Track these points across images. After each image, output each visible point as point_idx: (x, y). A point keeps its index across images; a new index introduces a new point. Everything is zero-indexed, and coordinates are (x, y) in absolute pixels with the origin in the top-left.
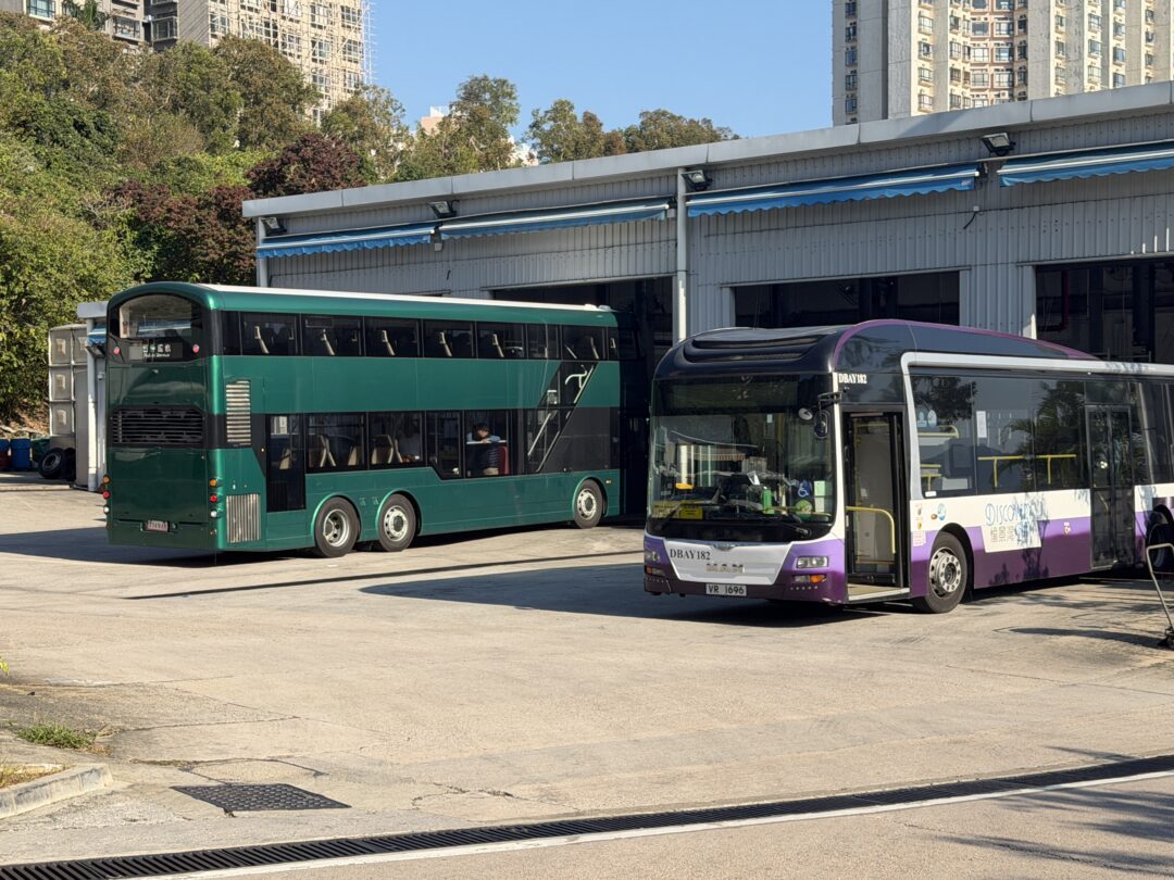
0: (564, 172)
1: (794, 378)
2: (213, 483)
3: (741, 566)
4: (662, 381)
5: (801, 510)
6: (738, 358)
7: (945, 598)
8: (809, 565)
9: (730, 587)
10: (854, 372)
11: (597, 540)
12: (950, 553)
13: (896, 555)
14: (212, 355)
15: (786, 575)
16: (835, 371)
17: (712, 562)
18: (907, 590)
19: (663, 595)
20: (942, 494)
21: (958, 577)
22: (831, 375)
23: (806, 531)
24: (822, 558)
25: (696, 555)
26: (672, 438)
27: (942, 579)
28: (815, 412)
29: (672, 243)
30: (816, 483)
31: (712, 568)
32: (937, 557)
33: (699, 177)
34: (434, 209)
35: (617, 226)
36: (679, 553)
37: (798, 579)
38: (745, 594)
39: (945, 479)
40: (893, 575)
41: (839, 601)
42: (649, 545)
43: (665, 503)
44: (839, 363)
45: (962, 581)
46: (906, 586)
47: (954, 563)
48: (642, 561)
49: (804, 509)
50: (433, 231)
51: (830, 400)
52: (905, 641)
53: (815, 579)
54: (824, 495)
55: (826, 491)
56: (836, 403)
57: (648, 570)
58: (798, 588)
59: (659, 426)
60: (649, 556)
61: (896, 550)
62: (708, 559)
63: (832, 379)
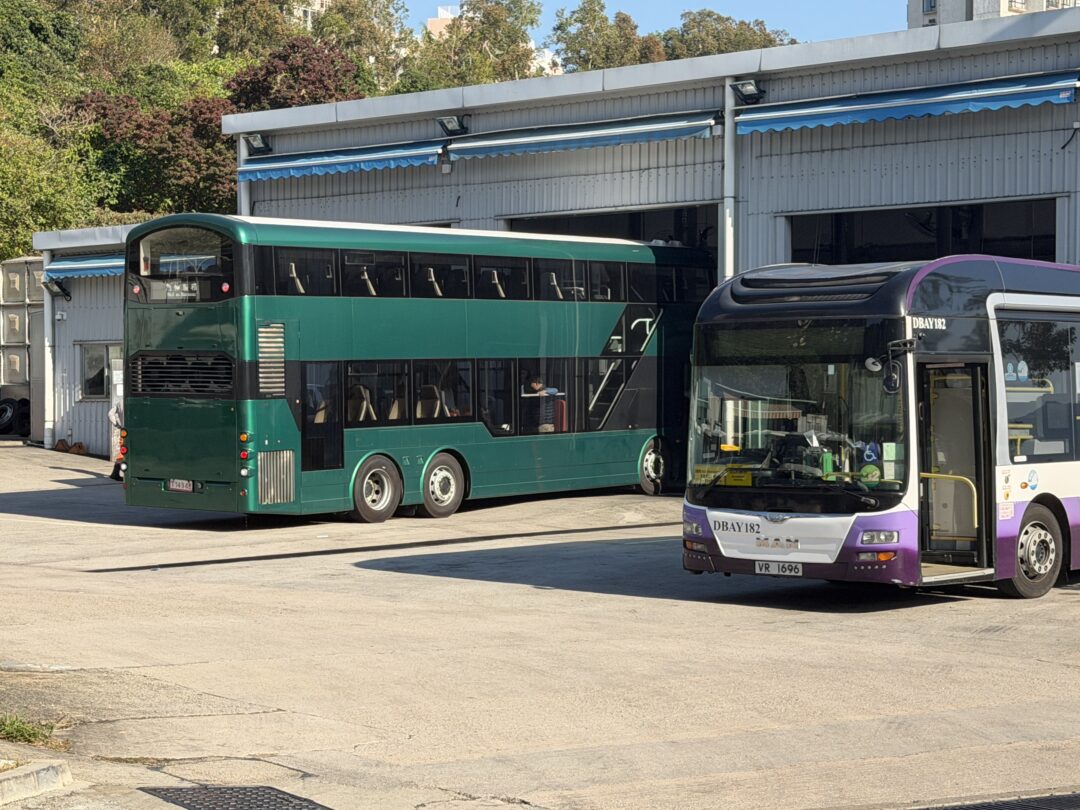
0: (593, 82)
1: (861, 322)
2: (244, 437)
3: (797, 541)
4: (706, 326)
5: (867, 476)
6: (796, 298)
7: (1036, 581)
8: (876, 541)
9: (783, 565)
10: (931, 316)
11: (628, 510)
12: (1043, 528)
13: (979, 530)
14: (243, 294)
15: (849, 552)
16: (909, 314)
17: (763, 536)
18: (991, 571)
19: (705, 573)
20: (1033, 459)
21: (1052, 556)
22: (904, 319)
23: (873, 501)
24: (891, 532)
25: (743, 528)
26: (717, 391)
27: (1033, 558)
28: (884, 362)
29: (717, 165)
30: (885, 445)
31: (762, 543)
32: (1027, 533)
33: (750, 89)
34: (442, 125)
35: (654, 144)
36: (724, 525)
37: (863, 557)
38: (800, 574)
39: (1037, 442)
40: (975, 553)
41: (912, 583)
42: (690, 516)
43: (707, 467)
44: (913, 305)
45: (1056, 561)
46: (990, 565)
47: (1048, 539)
48: (681, 534)
49: (871, 475)
50: (440, 151)
51: (903, 348)
52: (988, 630)
53: (883, 557)
54: (894, 458)
55: (897, 454)
56: (910, 351)
57: (688, 544)
58: (863, 568)
59: (701, 378)
60: (689, 529)
61: (978, 524)
62: (758, 532)
63: (905, 324)
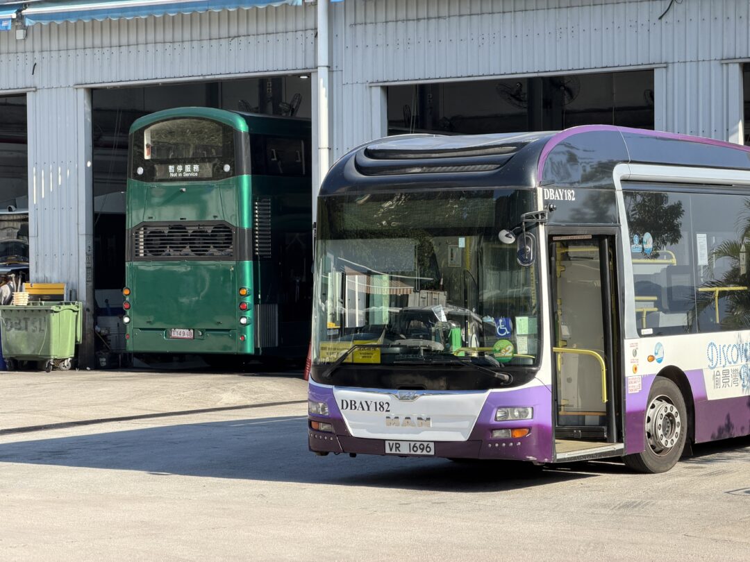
1: (489, 194)
2: (243, 292)
3: (428, 419)
5: (500, 351)
6: (418, 170)
7: (663, 455)
8: (510, 418)
9: (414, 444)
10: (561, 188)
12: (668, 401)
13: (608, 404)
14: (242, 174)
15: (482, 430)
16: (540, 186)
17: (392, 415)
18: (621, 446)
19: (331, 454)
20: (659, 332)
21: (678, 430)
22: (535, 190)
23: (506, 377)
24: (525, 408)
25: (372, 407)
26: (339, 267)
27: (660, 432)
28: (518, 234)
29: (310, 33)
30: (518, 319)
31: (392, 421)
32: (653, 407)
36: (352, 405)
37: (497, 434)
38: (432, 453)
39: (661, 314)
40: (605, 428)
41: (546, 460)
42: (316, 396)
43: (331, 344)
44: (545, 173)
45: (681, 434)
46: (620, 440)
47: (673, 413)
48: (306, 413)
49: (503, 350)
51: (535, 220)
52: (627, 506)
53: (517, 434)
54: (527, 333)
55: (530, 328)
56: (542, 223)
57: (314, 425)
58: (497, 445)
59: (325, 254)
60: (314, 409)
61: (608, 398)
62: (387, 411)
63: (536, 195)
